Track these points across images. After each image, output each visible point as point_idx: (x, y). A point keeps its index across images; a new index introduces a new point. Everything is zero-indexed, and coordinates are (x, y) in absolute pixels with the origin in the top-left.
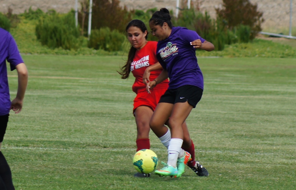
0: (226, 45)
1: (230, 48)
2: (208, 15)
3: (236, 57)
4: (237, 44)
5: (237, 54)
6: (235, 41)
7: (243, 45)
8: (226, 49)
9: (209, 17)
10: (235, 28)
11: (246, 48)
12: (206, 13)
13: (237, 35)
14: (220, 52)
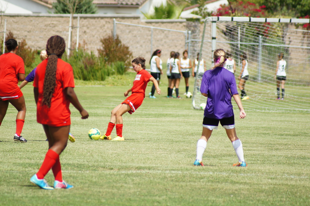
0: (107, 77)
1: (110, 79)
2: (93, 54)
3: (115, 85)
4: (115, 76)
5: (116, 84)
6: (113, 74)
7: (119, 76)
8: (106, 79)
9: (94, 55)
10: (113, 63)
11: (121, 79)
12: (92, 53)
13: (114, 69)
14: (102, 82)
